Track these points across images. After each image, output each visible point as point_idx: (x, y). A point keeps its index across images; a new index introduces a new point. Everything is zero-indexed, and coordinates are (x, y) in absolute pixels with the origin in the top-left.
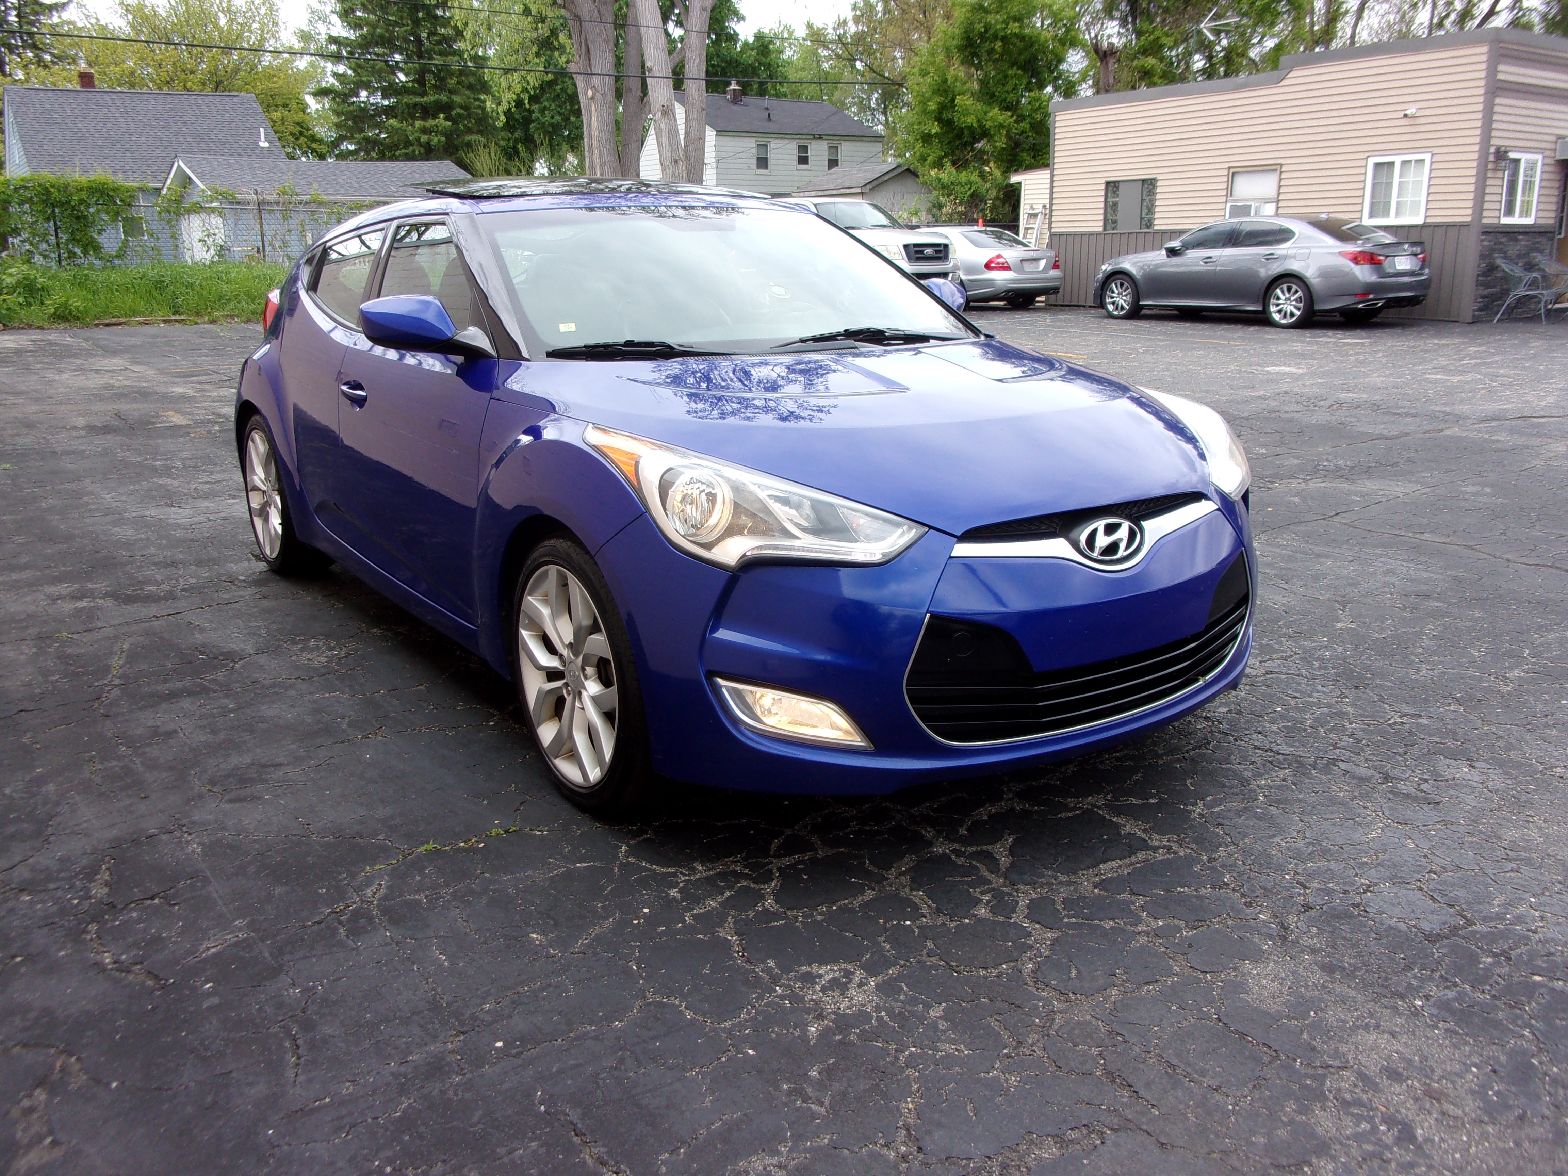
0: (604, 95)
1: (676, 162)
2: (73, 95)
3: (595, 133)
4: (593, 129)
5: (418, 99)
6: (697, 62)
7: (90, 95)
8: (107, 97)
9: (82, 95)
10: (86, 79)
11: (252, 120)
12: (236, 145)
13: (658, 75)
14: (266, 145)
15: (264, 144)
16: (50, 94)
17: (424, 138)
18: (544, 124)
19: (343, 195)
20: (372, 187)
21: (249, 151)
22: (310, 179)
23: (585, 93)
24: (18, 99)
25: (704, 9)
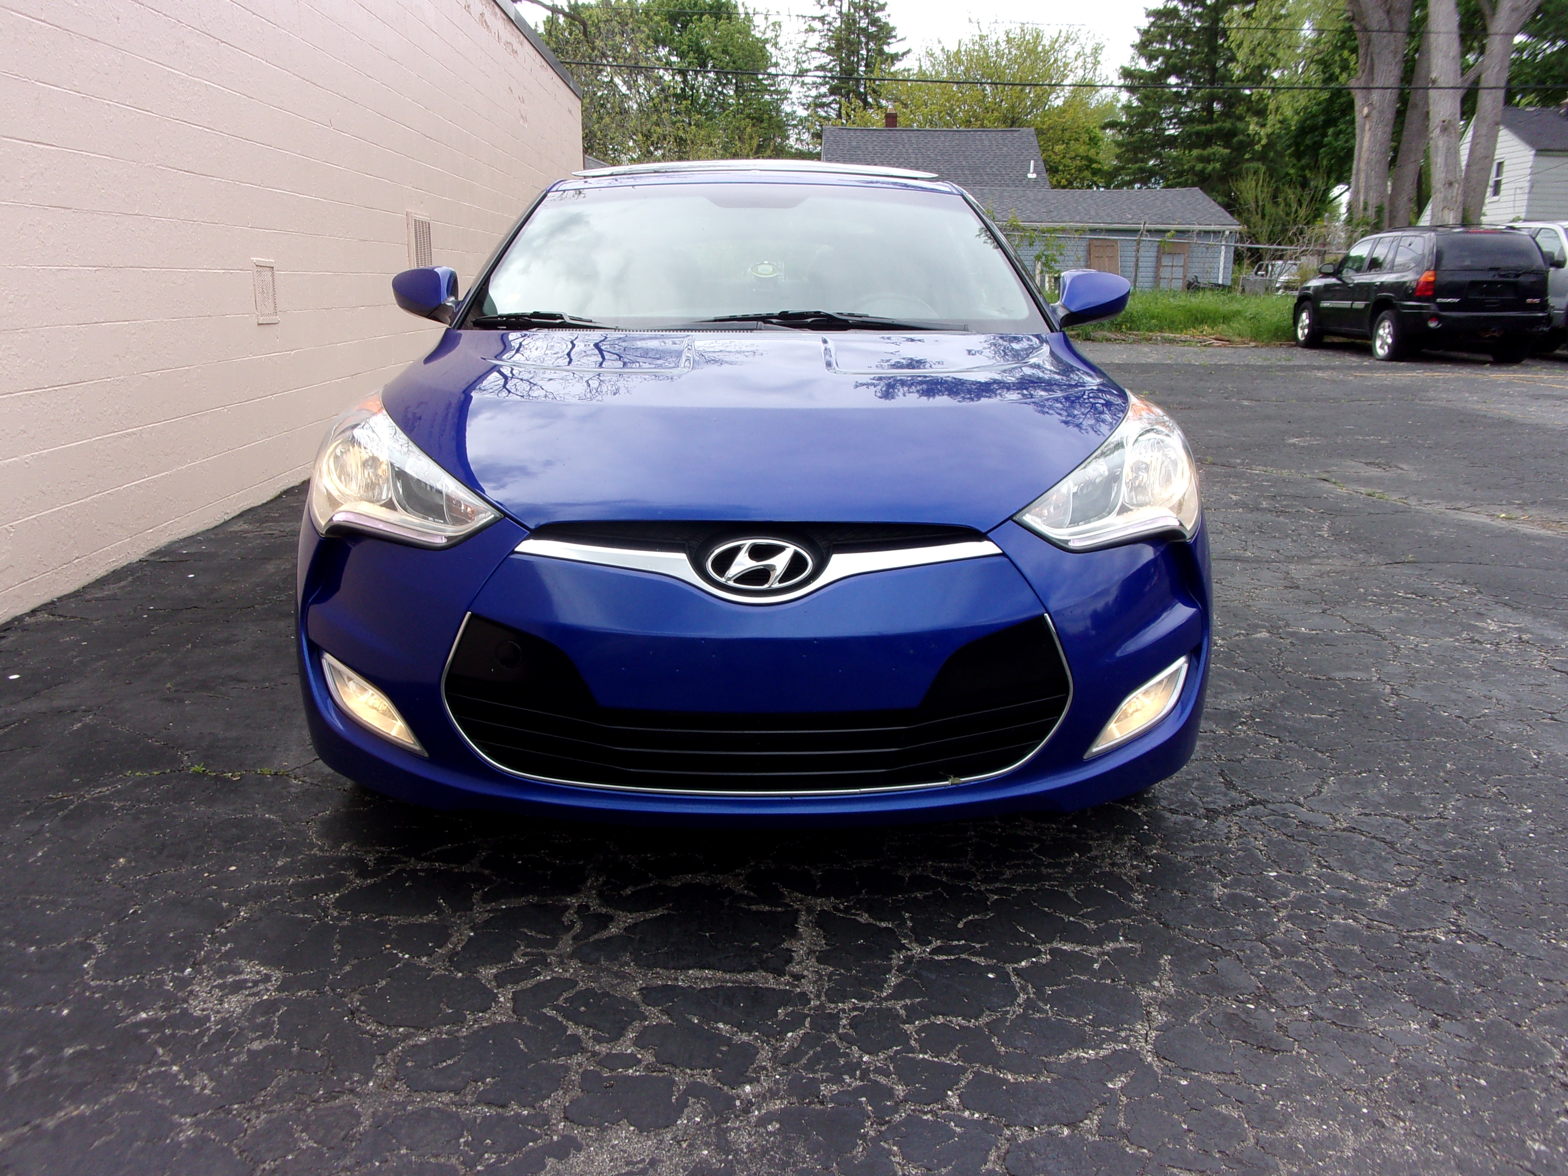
0: (1381, 112)
1: (1451, 184)
2: (877, 133)
3: (1365, 155)
4: (1364, 149)
5: (1202, 128)
6: (1496, 70)
7: (891, 133)
8: (904, 135)
9: (885, 134)
10: (891, 120)
11: (1026, 153)
12: (1007, 177)
13: (1443, 86)
14: (1034, 176)
15: (1032, 176)
16: (858, 133)
17: (1199, 167)
18: (1335, 148)
19: (1077, 222)
20: (1108, 215)
21: (1017, 182)
22: (1052, 208)
23: (1361, 110)
24: (832, 138)
25: (1514, 10)
